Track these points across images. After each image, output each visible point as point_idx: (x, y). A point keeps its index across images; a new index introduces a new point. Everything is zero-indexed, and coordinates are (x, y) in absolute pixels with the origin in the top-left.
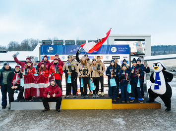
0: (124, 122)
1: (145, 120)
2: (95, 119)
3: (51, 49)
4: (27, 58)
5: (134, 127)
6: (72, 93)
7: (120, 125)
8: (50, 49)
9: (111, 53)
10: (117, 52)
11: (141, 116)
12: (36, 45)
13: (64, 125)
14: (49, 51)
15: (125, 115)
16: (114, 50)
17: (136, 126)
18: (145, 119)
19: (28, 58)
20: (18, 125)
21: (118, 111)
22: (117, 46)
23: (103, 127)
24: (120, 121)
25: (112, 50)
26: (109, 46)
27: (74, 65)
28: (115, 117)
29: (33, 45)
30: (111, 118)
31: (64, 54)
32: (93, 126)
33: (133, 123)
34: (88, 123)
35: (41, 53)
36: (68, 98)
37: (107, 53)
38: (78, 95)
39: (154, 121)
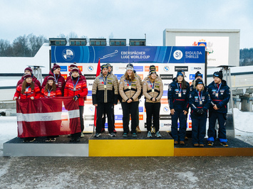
0: (197, 178)
1: (231, 175)
2: (146, 174)
3: (70, 53)
4: (27, 69)
5: (212, 186)
6: (106, 130)
7: (189, 182)
8: (67, 53)
9: (173, 61)
10: (184, 60)
11: (224, 169)
12: (39, 47)
13: (95, 182)
14: (65, 57)
15: (196, 167)
16: (178, 55)
17: (217, 185)
18: (232, 173)
19: (29, 69)
20: (18, 181)
21: (185, 161)
22: (184, 49)
23: (160, 185)
24: (190, 176)
25: (175, 55)
26: (169, 48)
27: (112, 81)
28: (179, 170)
29: (33, 47)
30: (173, 171)
31: (91, 61)
32: (144, 183)
33: (210, 179)
34: (136, 179)
35: (52, 60)
36: (100, 138)
37: (166, 61)
38: (116, 132)
39: (247, 176)
